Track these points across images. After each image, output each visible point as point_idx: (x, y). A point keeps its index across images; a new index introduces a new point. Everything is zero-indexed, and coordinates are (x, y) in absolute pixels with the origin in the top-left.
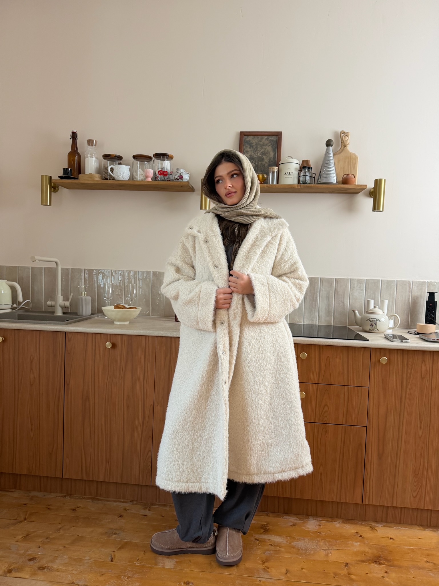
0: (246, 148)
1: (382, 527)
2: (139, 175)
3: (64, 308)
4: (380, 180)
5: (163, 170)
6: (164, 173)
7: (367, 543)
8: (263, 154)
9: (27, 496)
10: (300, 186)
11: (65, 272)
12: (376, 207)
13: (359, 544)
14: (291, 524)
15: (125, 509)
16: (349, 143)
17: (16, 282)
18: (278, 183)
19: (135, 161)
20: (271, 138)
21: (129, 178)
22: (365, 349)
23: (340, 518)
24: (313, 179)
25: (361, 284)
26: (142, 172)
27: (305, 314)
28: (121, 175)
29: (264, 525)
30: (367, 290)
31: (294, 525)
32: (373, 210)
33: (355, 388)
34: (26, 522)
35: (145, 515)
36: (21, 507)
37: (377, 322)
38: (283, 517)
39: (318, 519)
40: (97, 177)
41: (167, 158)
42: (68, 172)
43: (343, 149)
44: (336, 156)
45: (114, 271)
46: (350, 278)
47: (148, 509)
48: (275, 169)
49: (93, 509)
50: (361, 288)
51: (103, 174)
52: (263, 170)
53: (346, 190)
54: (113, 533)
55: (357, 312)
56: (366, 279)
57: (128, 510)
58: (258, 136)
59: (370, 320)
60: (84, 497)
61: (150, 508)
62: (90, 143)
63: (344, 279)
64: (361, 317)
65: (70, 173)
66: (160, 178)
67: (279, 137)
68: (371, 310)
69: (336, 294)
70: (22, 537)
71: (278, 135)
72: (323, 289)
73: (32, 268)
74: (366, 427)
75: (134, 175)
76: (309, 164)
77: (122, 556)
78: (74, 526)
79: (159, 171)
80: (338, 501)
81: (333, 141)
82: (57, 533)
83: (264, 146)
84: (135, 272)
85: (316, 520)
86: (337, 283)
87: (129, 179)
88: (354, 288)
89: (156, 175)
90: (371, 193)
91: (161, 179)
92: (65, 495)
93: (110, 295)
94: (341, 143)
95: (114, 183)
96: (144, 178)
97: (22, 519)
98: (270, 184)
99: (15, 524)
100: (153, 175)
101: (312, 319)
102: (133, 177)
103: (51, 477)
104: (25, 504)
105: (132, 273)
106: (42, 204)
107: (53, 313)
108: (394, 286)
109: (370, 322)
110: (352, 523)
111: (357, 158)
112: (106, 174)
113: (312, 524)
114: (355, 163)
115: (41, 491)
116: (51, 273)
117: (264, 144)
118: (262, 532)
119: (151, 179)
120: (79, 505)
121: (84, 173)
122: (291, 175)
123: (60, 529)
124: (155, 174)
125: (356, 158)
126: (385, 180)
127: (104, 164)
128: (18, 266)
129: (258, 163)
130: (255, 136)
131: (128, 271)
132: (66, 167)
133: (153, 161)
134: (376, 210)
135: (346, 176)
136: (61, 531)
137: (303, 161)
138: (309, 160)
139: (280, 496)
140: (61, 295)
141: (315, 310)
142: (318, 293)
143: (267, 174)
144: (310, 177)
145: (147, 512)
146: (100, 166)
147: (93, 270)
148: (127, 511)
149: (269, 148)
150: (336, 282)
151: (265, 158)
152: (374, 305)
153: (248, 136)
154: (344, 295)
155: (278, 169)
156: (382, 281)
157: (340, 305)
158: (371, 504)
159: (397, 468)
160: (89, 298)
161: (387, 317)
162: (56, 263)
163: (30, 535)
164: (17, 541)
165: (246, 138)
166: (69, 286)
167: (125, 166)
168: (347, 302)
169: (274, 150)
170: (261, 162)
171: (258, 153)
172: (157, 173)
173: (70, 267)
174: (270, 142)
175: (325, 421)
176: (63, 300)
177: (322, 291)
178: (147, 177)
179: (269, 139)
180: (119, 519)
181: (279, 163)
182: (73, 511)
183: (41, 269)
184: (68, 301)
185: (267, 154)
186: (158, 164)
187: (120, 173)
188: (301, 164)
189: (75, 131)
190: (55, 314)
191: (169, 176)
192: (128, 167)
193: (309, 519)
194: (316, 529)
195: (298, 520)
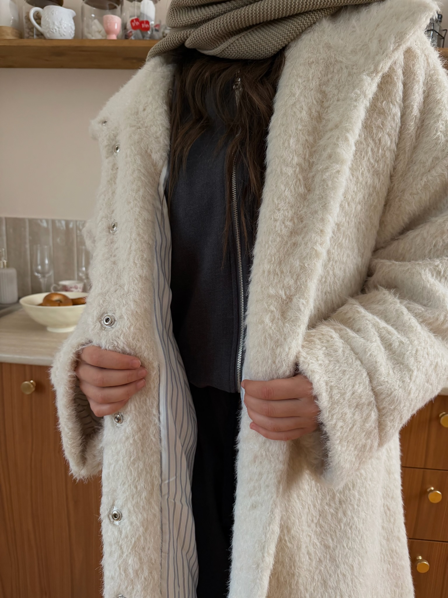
2: (94, 31)
5: (141, 20)
6: (143, 26)
19: (88, 7)
21: (73, 35)
26: (100, 26)
28: (56, 28)
40: (10, 34)
66: (135, 36)
75: (84, 30)
79: (132, 22)
87: (74, 39)
89: (127, 30)
91: (137, 38)
93: (47, 267)
95: (42, 45)
96: (103, 35)
100: (122, 29)
119: (117, 36)
124: (126, 27)
160: (13, 271)
167: (65, 9)
172: (129, 26)
178: (108, 32)
186: (129, 9)
187: (54, 24)
191: (152, 32)
192: (72, 13)
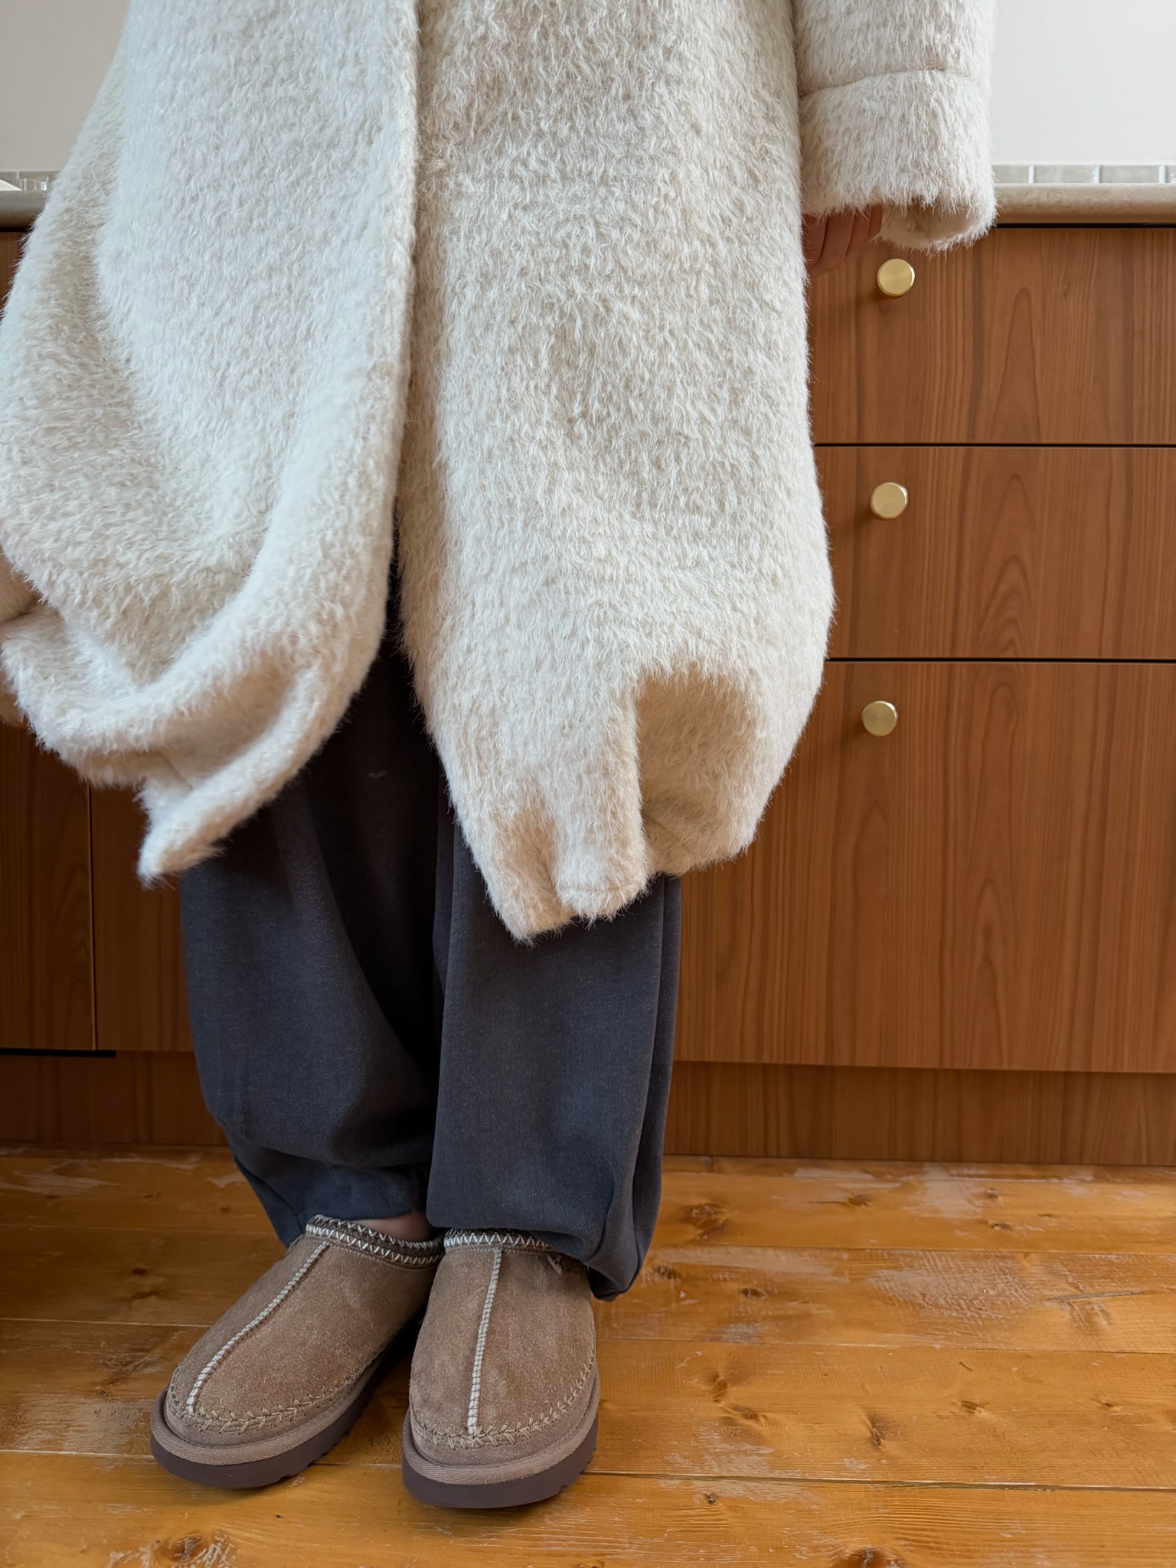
14: (839, 1196)
29: (700, 1207)
31: (858, 1201)
110: (1150, 1181)
118: (691, 1236)
193: (927, 1173)
194: (975, 1213)
195: (871, 1182)
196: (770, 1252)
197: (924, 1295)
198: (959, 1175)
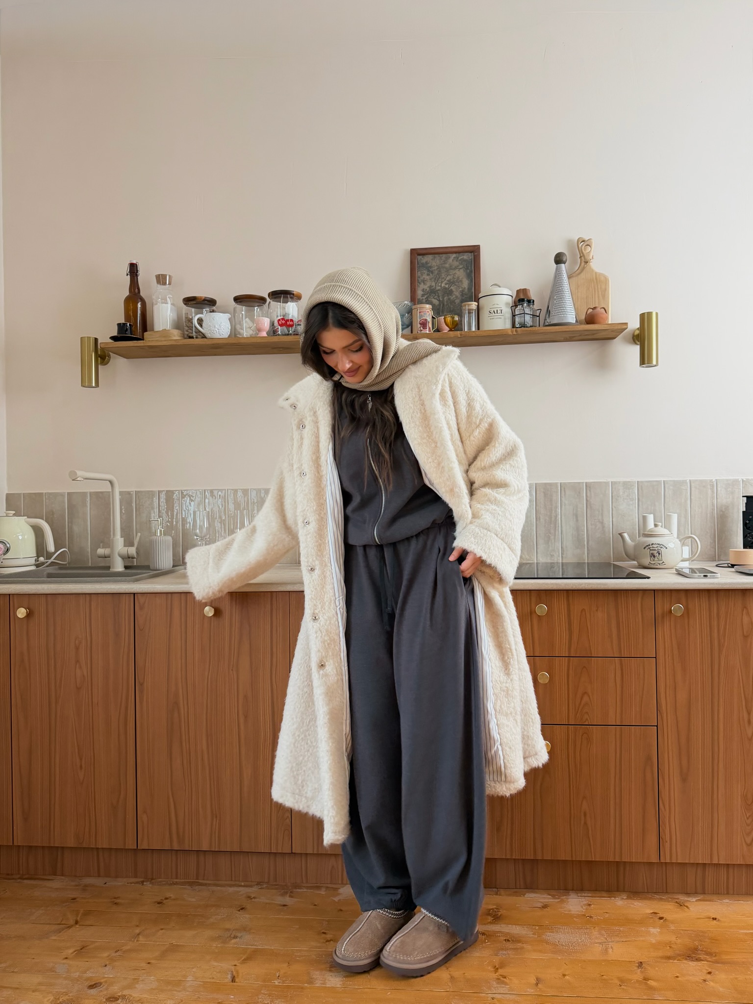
0: (422, 275)
1: (696, 901)
2: (246, 328)
3: (126, 558)
4: (649, 314)
5: (286, 318)
6: (288, 323)
7: (673, 928)
8: (451, 283)
9: (76, 886)
10: (516, 330)
11: (126, 497)
12: (645, 359)
13: (659, 930)
14: (540, 905)
15: (249, 897)
16: (593, 256)
17: (43, 519)
18: (478, 329)
19: (239, 307)
20: (462, 257)
21: (229, 334)
22: (645, 591)
23: (624, 891)
24: (536, 320)
25: (631, 490)
26: (251, 324)
27: (539, 547)
28: (216, 330)
29: (493, 909)
30: (640, 498)
31: (545, 906)
32: (640, 365)
33: (633, 660)
34: (77, 926)
35: (284, 905)
36: (68, 904)
37: (662, 549)
38: (524, 895)
39: (586, 895)
40: (176, 335)
41: (291, 298)
42: (127, 329)
43: (584, 268)
44: (574, 280)
45: (209, 491)
46: (610, 480)
47: (288, 895)
48: (472, 306)
49: (194, 900)
50: (631, 497)
51: (185, 330)
52: (452, 309)
53: (593, 334)
54: (232, 936)
55: (626, 535)
56: (638, 482)
57: (254, 898)
58: (441, 255)
59: (649, 547)
60: (176, 882)
61: (291, 892)
62: (161, 279)
63: (600, 483)
64: (633, 543)
65: (129, 330)
66: (281, 332)
67: (475, 254)
68: (651, 530)
69: (588, 510)
70: (75, 951)
71: (474, 251)
72: (567, 502)
73: (69, 494)
74: (657, 726)
75: (238, 329)
76: (529, 294)
77: (251, 973)
78: (162, 929)
79: (279, 320)
80: (617, 860)
81: (566, 255)
82: (134, 941)
83: (452, 271)
84: (245, 492)
85: (582, 897)
86: (590, 490)
87: (229, 336)
88: (618, 497)
89: (275, 327)
90: (635, 337)
91: (284, 333)
92: (142, 880)
93: (205, 530)
94: (580, 258)
95: (204, 343)
96: (255, 332)
97: (72, 922)
98: (466, 330)
99: (59, 931)
100: (270, 327)
101: (552, 554)
102: (237, 333)
103: (116, 849)
104: (74, 899)
105: (240, 494)
106: (83, 384)
107: (109, 568)
108: (686, 490)
109: (649, 550)
110: (645, 899)
111: (609, 281)
112: (190, 329)
113: (575, 904)
114: (606, 289)
115: (99, 876)
116: (102, 500)
117: (451, 266)
118: (489, 921)
119: (267, 333)
120: (168, 895)
121: (153, 330)
122: (500, 314)
123: (139, 934)
124: (273, 325)
125: (606, 281)
126: (657, 314)
127: (185, 314)
128: (44, 492)
129: (443, 298)
130: (436, 255)
131: (233, 490)
132: (123, 321)
133: (269, 305)
134: (645, 364)
135: (592, 310)
136: (141, 938)
137: (518, 292)
138: (527, 288)
139: (517, 858)
140: (121, 537)
141: (555, 538)
142: (557, 510)
143: (461, 315)
144: (531, 316)
145: (287, 900)
146: (179, 317)
147: (172, 492)
148: (253, 900)
149: (461, 274)
150: (588, 488)
151: (454, 290)
152: (654, 521)
153: (423, 255)
154: (602, 510)
155: (478, 306)
156: (666, 482)
157: (597, 528)
158: (675, 862)
159: (715, 796)
160: (169, 539)
161: (677, 540)
162: (111, 482)
163: (88, 948)
164: (67, 958)
165: (421, 259)
166: (133, 522)
167: (221, 314)
168: (608, 522)
169: (469, 276)
170: (448, 296)
171: (442, 282)
172: (276, 324)
173: (134, 490)
174: (461, 264)
175: (585, 722)
176: (125, 546)
177: (565, 505)
178: (259, 330)
179: (460, 258)
180: (239, 913)
181: (478, 296)
182: (158, 905)
183: (84, 494)
184: (132, 545)
185: (457, 283)
186: (276, 309)
187: (215, 327)
188: (514, 296)
189: (135, 262)
190: (111, 570)
191: (296, 327)
192: (228, 316)
193: (570, 895)
194: (583, 912)
195: (550, 898)
196: (514, 926)
197: (559, 942)
198: (581, 896)
